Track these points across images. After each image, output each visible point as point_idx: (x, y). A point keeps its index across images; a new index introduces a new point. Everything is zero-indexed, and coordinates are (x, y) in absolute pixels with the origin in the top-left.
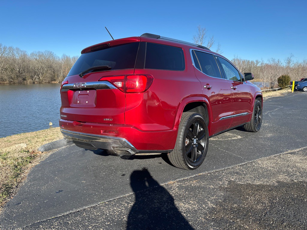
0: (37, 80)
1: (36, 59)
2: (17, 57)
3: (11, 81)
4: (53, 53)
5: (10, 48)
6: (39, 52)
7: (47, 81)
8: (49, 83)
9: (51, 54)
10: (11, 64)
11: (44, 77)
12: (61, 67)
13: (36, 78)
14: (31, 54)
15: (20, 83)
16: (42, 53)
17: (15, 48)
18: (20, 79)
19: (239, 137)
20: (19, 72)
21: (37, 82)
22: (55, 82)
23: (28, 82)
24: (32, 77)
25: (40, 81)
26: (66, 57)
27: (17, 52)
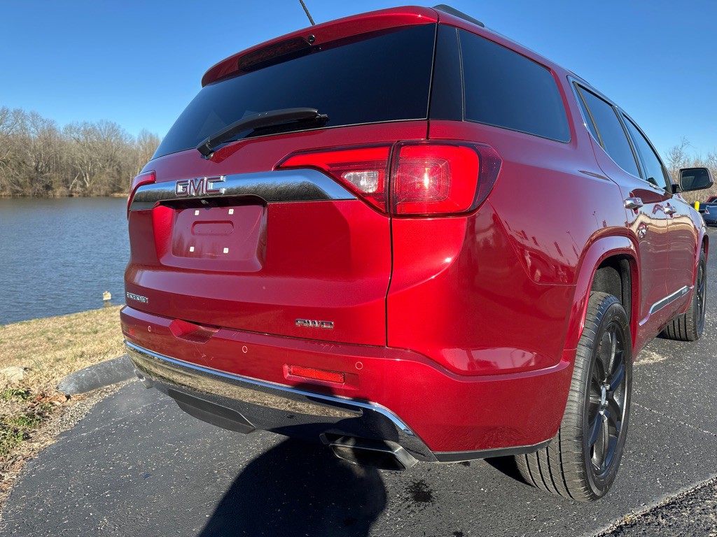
0: (78, 189)
1: (78, 141)
2: (33, 134)
3: (18, 192)
4: (119, 126)
5: (17, 113)
6: (85, 124)
7: (103, 192)
8: (107, 195)
9: (113, 130)
10: (19, 151)
11: (94, 183)
12: (135, 160)
13: (75, 185)
14: (66, 129)
15: (38, 196)
16: (92, 125)
17: (27, 112)
18: (39, 186)
19: (657, 358)
20: (36, 169)
21: (77, 195)
22: (122, 195)
23: (58, 194)
24: (66, 182)
25: (86, 192)
26: (148, 136)
27: (33, 123)
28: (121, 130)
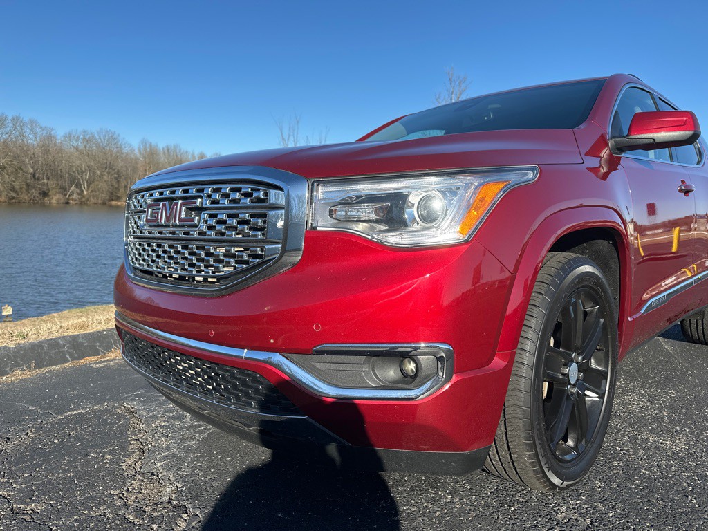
0: (75, 196)
1: (77, 148)
2: (32, 140)
3: (13, 198)
4: (119, 135)
5: (16, 120)
6: (85, 131)
7: (100, 201)
8: (104, 204)
9: (113, 138)
10: (15, 157)
11: (92, 191)
12: (135, 170)
13: (72, 192)
14: (65, 136)
15: (34, 203)
16: (91, 133)
17: (26, 119)
18: (35, 193)
20: (34, 175)
21: (74, 203)
22: (119, 203)
23: (54, 201)
24: (64, 190)
25: (83, 199)
26: (148, 145)
27: (32, 130)
28: (120, 138)
